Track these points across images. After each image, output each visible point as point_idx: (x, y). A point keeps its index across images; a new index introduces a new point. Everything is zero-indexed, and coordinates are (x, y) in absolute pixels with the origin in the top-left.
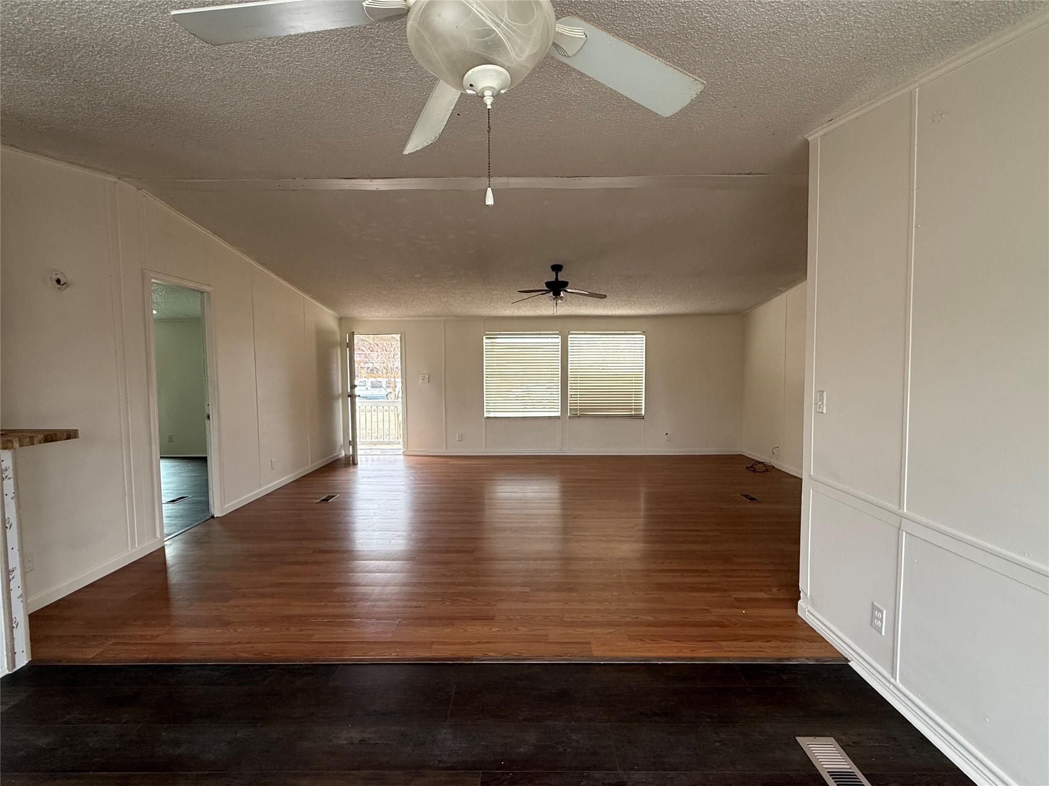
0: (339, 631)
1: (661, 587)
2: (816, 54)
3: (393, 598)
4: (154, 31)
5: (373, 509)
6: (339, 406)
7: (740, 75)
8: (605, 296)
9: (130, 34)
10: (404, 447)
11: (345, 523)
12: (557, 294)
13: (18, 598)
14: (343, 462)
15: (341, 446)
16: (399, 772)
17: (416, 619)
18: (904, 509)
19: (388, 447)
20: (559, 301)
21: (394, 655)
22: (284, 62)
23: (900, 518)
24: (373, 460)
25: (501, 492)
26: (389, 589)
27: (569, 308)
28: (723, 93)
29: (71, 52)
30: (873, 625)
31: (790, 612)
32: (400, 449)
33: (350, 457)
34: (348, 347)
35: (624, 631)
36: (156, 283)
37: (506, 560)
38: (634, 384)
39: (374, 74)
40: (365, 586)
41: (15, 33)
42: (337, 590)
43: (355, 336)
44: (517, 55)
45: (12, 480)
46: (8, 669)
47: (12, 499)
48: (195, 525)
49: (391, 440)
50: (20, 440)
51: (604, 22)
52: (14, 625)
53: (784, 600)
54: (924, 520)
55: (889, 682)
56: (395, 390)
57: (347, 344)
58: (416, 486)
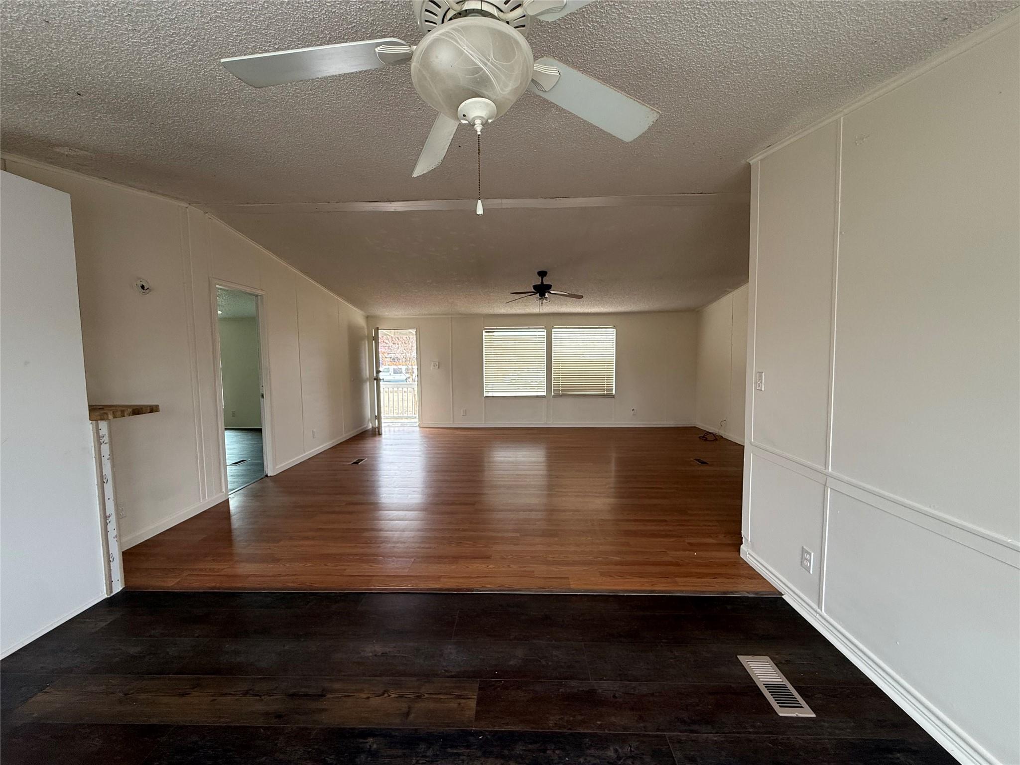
0: (365, 567)
1: (627, 533)
2: (756, 89)
3: (409, 540)
4: (213, 81)
5: (394, 470)
6: (366, 388)
7: (692, 108)
8: (582, 297)
9: (193, 84)
10: (419, 421)
11: (372, 481)
12: (542, 295)
13: (114, 538)
14: (371, 433)
15: (369, 420)
16: (414, 679)
17: (427, 557)
18: (829, 469)
19: (406, 421)
20: (544, 301)
21: (409, 587)
22: (317, 104)
23: (825, 477)
24: (394, 431)
25: (497, 457)
26: (406, 534)
27: (552, 307)
28: (677, 124)
29: (148, 100)
30: (803, 566)
31: (734, 554)
32: (416, 423)
33: (375, 429)
34: (373, 340)
35: (596, 568)
36: (221, 289)
37: (502, 511)
38: (606, 369)
39: (390, 114)
40: (386, 531)
41: (104, 85)
42: (367, 534)
43: (379, 331)
44: (502, 89)
45: (108, 445)
46: (107, 594)
47: (108, 459)
48: (252, 482)
49: (409, 415)
50: (113, 413)
51: (578, 65)
52: (111, 560)
53: (729, 545)
54: (846, 478)
55: (816, 611)
56: (412, 375)
57: (373, 337)
58: (430, 451)
